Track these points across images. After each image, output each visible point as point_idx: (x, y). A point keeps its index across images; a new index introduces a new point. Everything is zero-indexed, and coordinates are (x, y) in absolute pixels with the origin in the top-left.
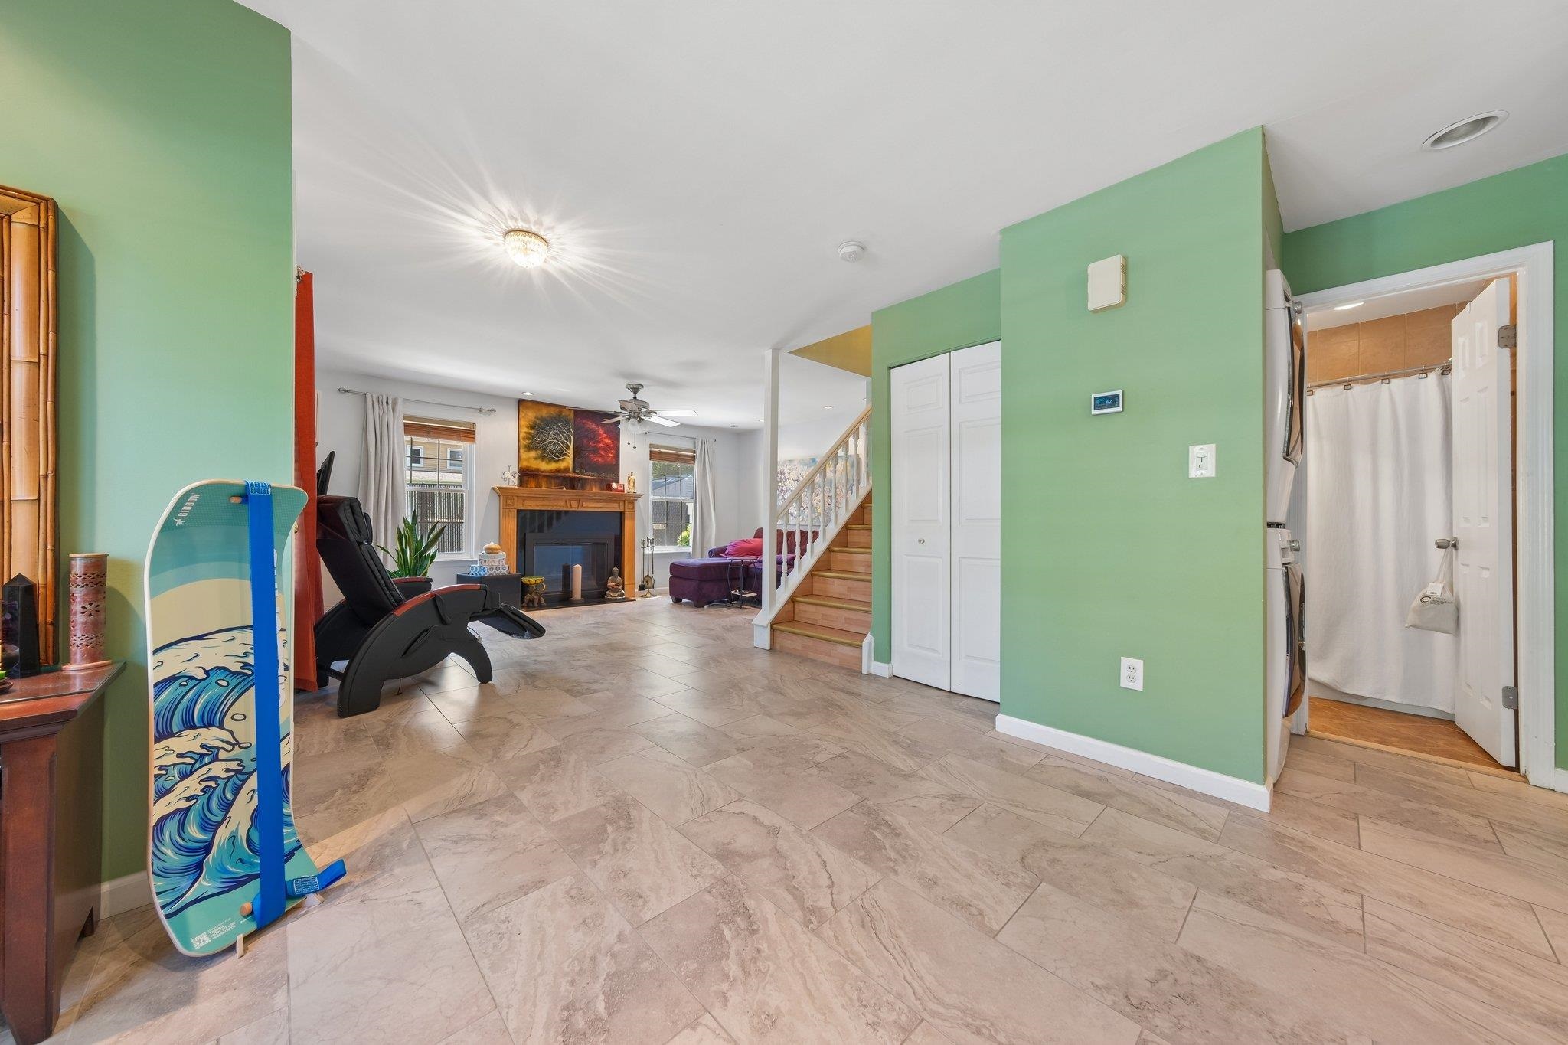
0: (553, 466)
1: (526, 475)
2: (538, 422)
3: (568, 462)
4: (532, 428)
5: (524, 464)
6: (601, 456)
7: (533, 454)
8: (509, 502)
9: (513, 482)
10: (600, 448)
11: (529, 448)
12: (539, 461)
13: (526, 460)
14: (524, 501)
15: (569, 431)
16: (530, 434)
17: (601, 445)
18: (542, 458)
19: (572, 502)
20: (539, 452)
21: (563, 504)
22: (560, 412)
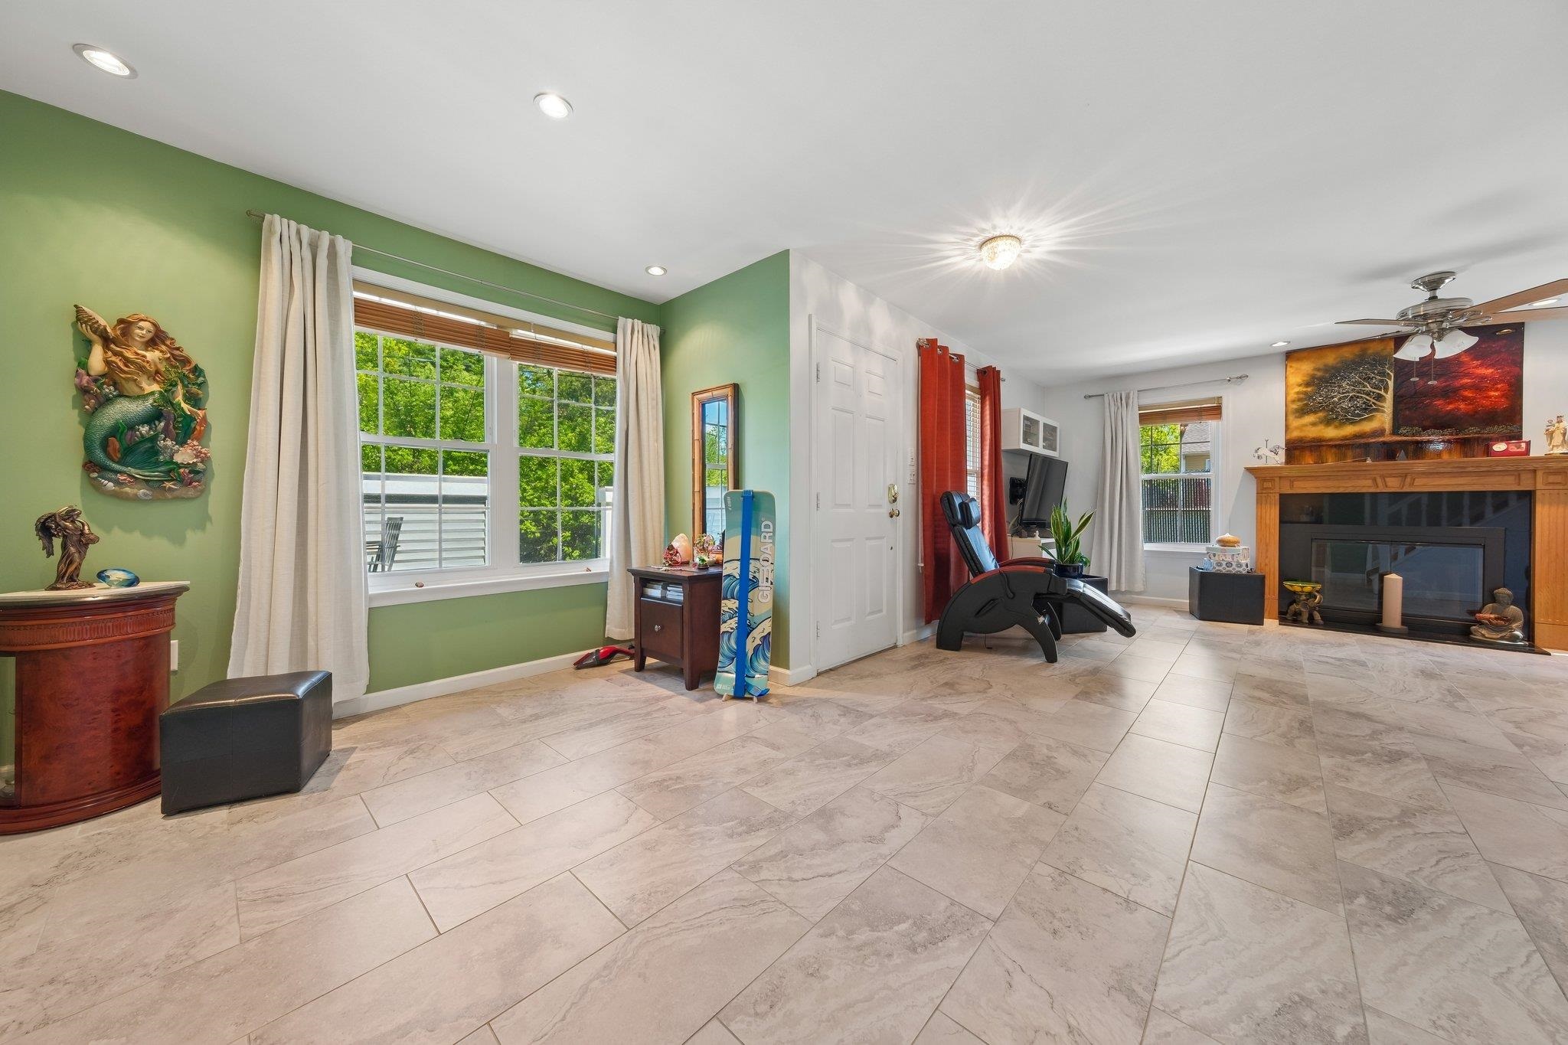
0: (1349, 430)
1: (1295, 449)
2: (1319, 374)
3: (1384, 419)
4: (1307, 385)
5: (1295, 434)
6: (1465, 399)
7: (1310, 419)
8: (1266, 485)
9: (1280, 459)
10: (1464, 387)
11: (1302, 412)
12: (1321, 427)
13: (1297, 428)
14: (1292, 482)
15: (1383, 374)
16: (1305, 393)
17: (1466, 380)
18: (1328, 422)
19: (1387, 479)
20: (1321, 414)
21: (1369, 482)
22: (1364, 351)
